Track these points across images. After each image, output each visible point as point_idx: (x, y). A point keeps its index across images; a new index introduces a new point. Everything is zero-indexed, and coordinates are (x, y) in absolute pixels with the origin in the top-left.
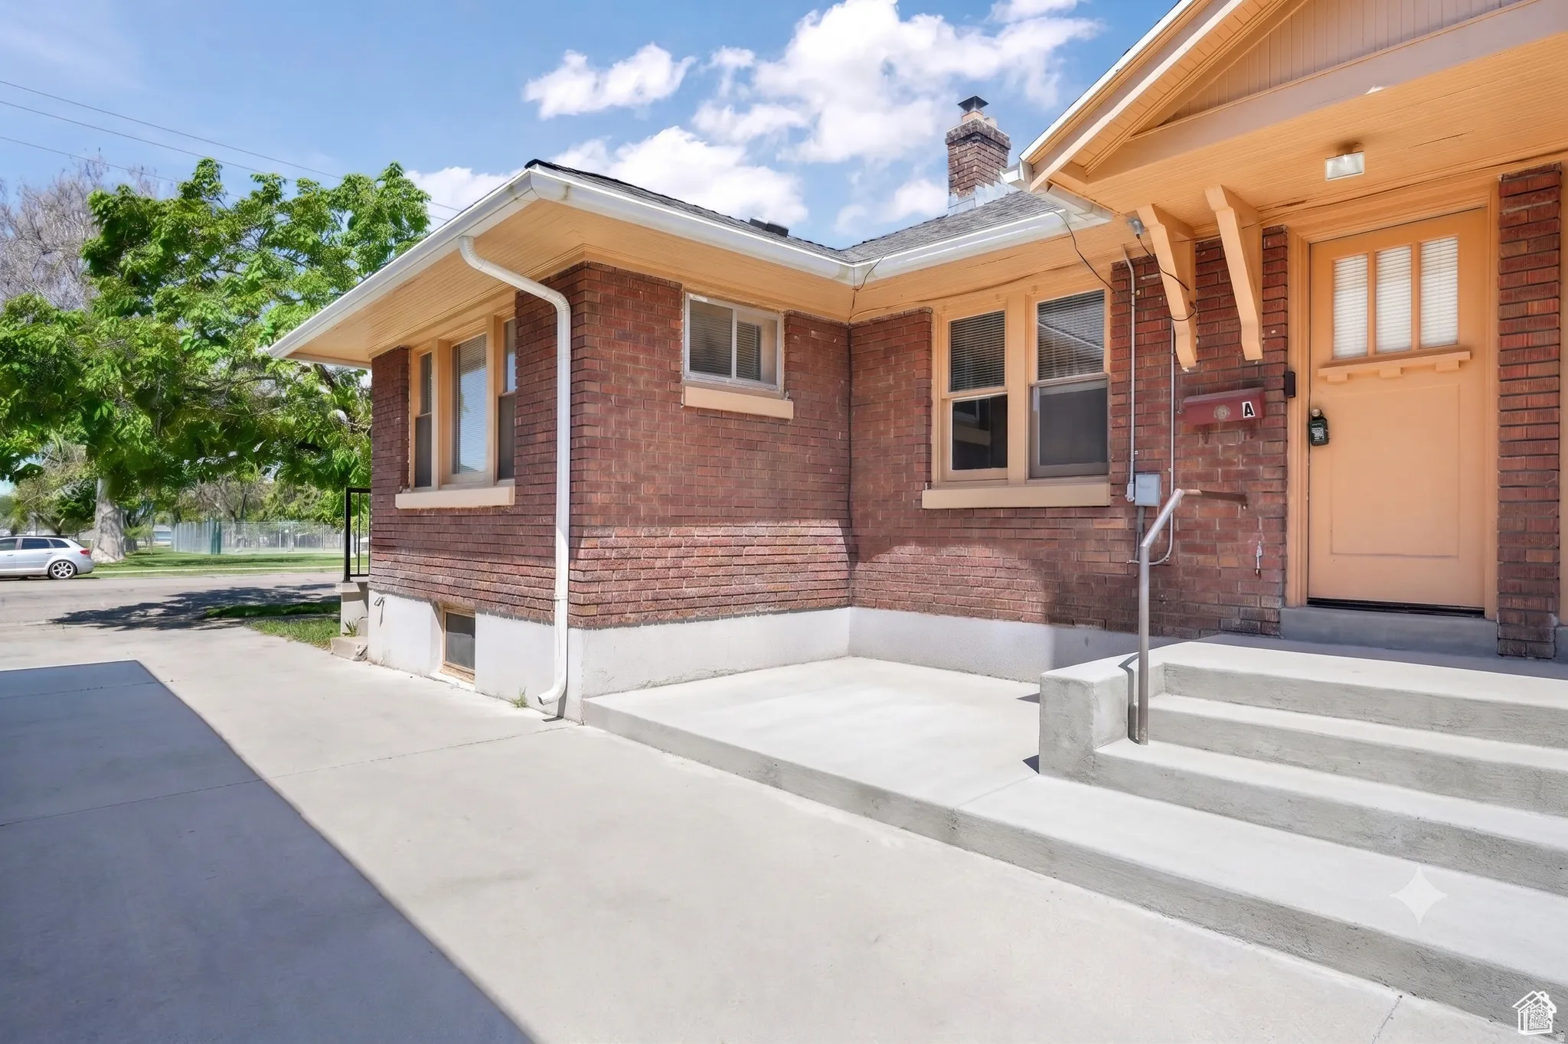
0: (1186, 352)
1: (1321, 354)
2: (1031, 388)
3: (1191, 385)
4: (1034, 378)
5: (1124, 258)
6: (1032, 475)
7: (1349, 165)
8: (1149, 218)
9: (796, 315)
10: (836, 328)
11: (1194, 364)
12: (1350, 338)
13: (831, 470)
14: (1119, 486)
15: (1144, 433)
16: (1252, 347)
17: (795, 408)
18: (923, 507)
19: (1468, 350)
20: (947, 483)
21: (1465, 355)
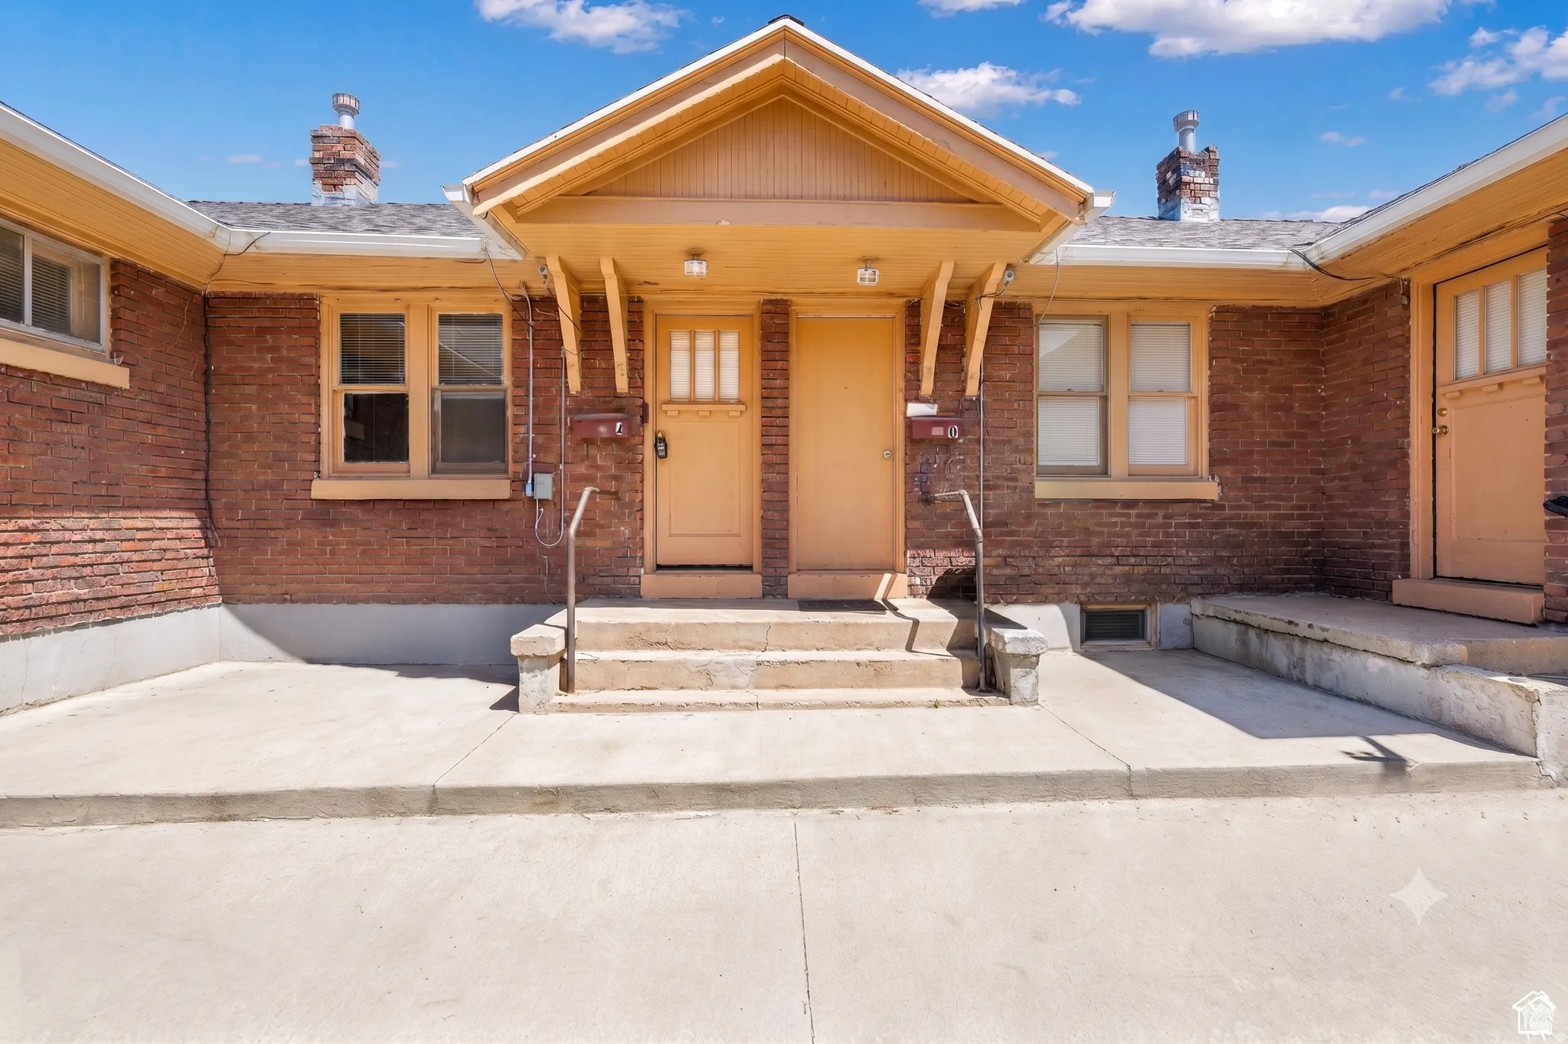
0: (574, 380)
1: (663, 396)
2: (433, 390)
3: (578, 406)
4: (436, 382)
5: (524, 293)
6: (434, 470)
7: (696, 268)
8: (554, 266)
9: (125, 264)
10: (186, 292)
11: (579, 389)
12: (679, 386)
13: (183, 452)
14: (519, 482)
15: (540, 440)
16: (622, 383)
17: (131, 376)
18: (312, 497)
19: (743, 404)
20: (339, 475)
21: (743, 407)
